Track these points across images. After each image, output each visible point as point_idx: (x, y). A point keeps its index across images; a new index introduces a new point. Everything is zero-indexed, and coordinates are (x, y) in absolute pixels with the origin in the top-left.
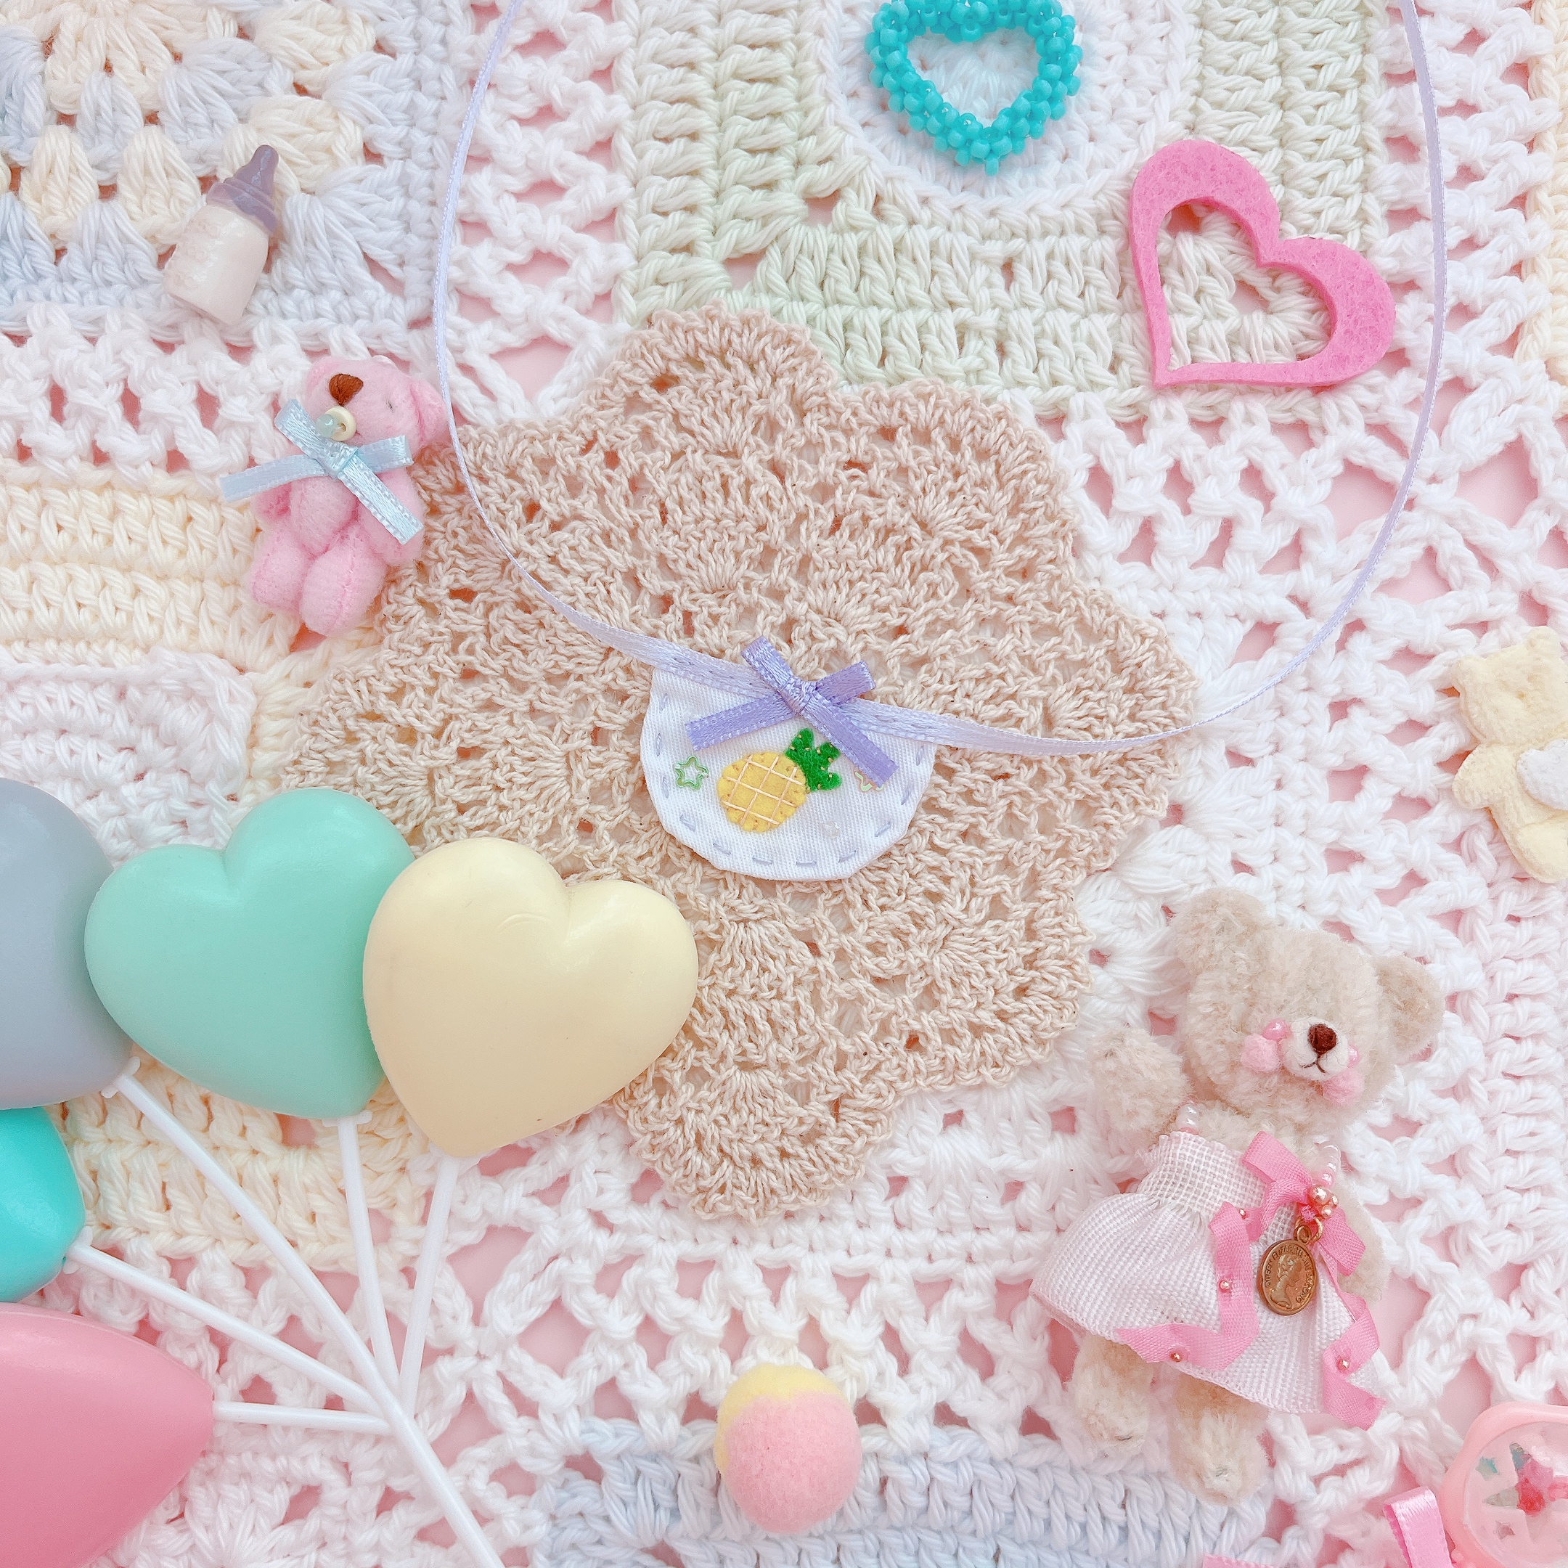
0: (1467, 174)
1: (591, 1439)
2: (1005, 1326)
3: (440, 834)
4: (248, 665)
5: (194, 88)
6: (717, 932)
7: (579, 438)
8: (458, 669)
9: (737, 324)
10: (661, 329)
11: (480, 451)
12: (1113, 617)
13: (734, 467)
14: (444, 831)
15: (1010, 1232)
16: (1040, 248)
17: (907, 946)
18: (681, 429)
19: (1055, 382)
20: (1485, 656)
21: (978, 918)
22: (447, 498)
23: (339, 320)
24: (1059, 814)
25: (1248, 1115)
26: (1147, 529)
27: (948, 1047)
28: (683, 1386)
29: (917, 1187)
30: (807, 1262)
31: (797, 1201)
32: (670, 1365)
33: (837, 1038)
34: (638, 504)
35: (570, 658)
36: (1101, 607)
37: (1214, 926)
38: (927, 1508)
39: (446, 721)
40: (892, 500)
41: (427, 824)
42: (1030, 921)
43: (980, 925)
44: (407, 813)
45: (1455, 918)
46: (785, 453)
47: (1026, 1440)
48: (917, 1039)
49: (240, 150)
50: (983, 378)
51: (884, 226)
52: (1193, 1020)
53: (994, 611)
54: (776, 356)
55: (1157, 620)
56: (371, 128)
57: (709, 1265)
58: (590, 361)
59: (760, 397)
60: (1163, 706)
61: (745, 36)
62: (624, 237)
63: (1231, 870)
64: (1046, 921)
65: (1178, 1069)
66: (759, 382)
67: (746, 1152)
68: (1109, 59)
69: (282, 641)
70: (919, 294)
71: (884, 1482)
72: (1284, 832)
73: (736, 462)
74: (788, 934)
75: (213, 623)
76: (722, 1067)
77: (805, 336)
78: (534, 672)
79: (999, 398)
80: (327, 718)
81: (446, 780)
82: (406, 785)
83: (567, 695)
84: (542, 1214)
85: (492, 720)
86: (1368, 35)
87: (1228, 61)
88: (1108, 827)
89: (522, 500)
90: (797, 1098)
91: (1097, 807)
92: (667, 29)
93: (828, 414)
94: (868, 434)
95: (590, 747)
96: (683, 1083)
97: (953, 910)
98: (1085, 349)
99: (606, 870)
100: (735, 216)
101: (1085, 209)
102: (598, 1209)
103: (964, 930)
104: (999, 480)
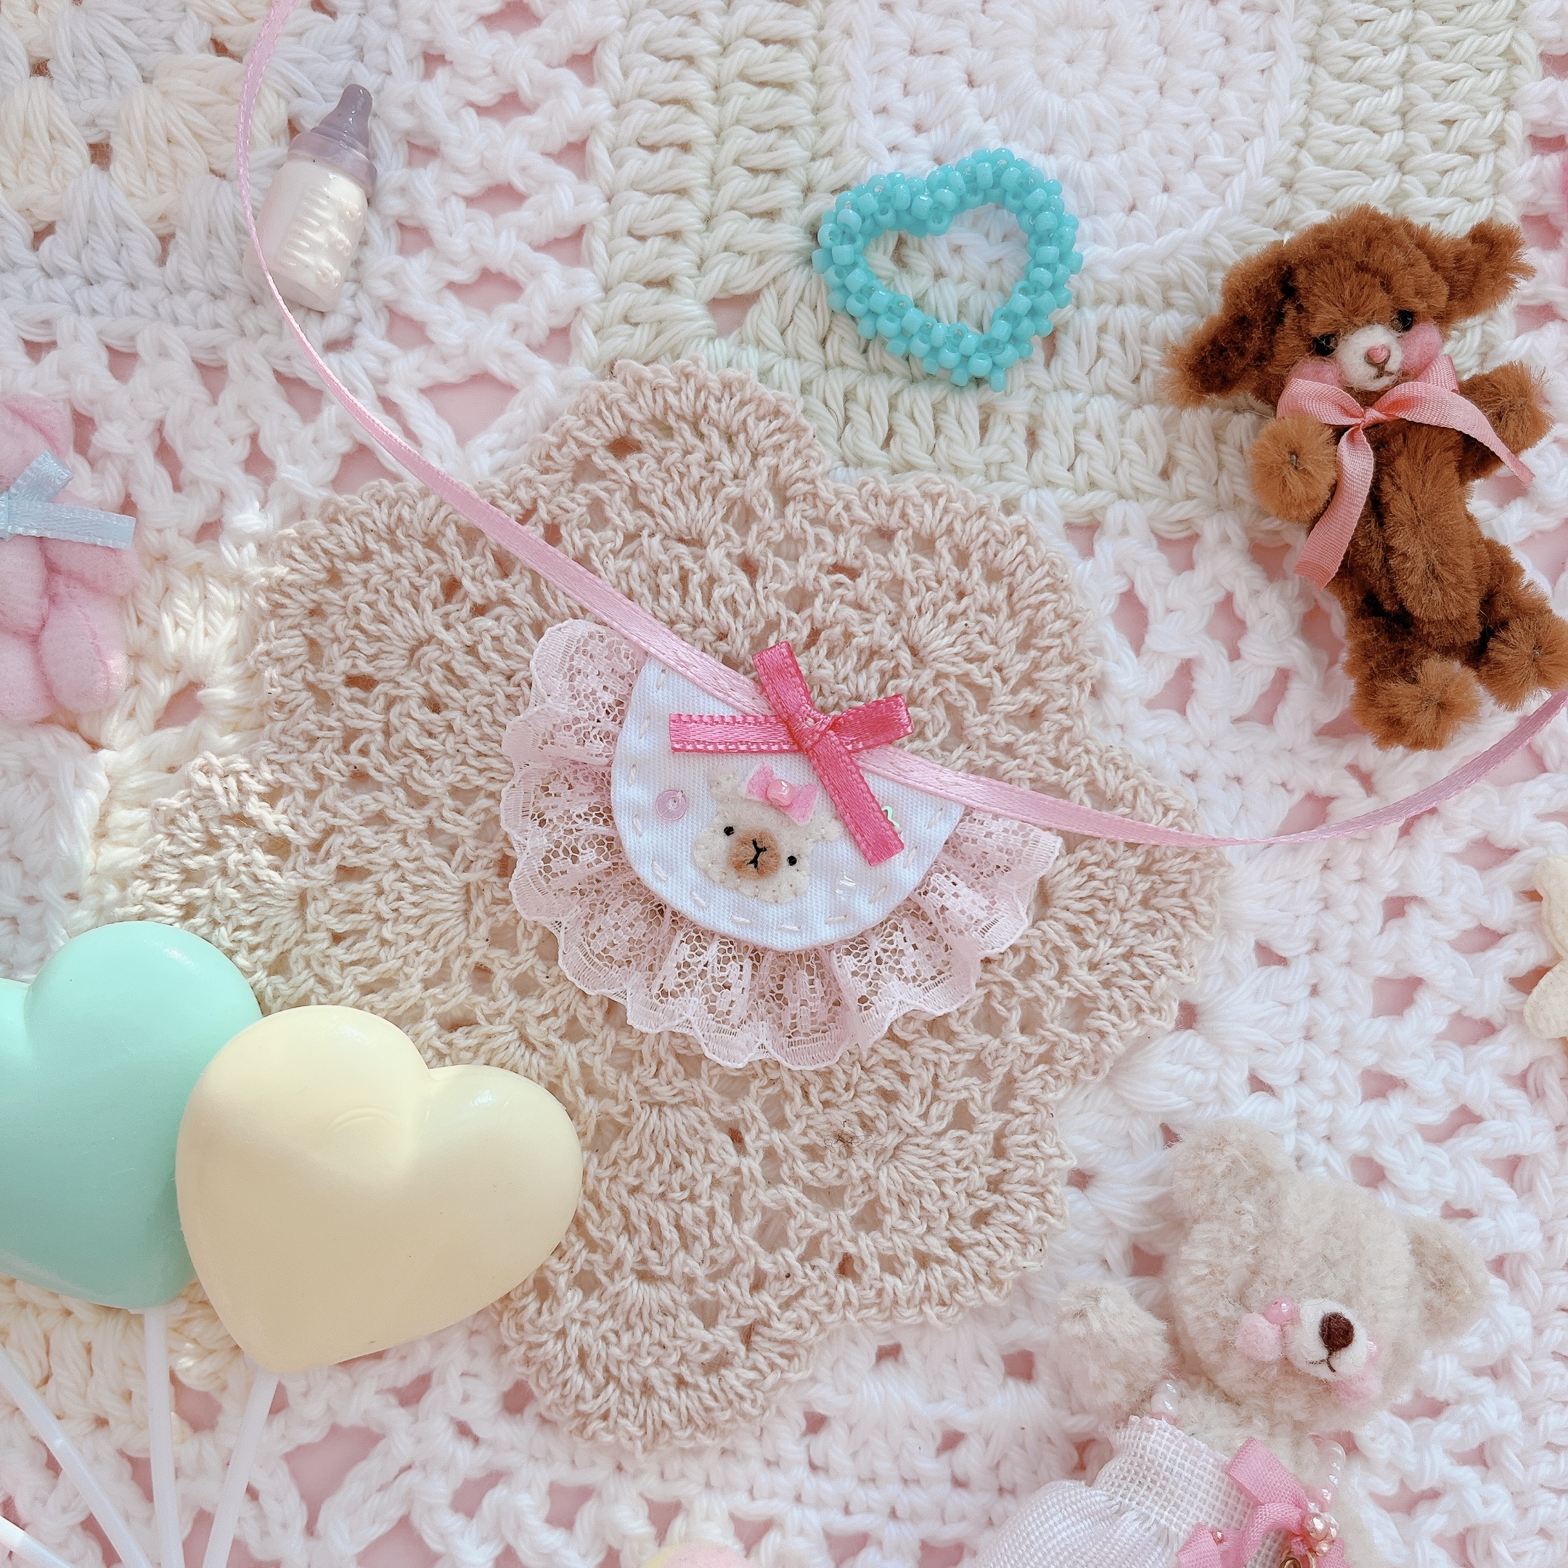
3: (308, 965)
4: (103, 741)
5: (92, 38)
6: (627, 1114)
7: (515, 507)
8: (348, 772)
9: (716, 386)
11: (395, 512)
12: (1133, 782)
13: (696, 558)
14: (314, 964)
15: (944, 1490)
17: (850, 1153)
18: (638, 505)
19: (1093, 485)
21: (939, 1126)
22: (352, 567)
23: (243, 333)
24: (1046, 1014)
26: (1186, 670)
27: (887, 1277)
29: (837, 1430)
30: (701, 1501)
31: (692, 1437)
33: (756, 1254)
35: (481, 771)
36: (1118, 768)
37: (1219, 1169)
39: (329, 831)
41: (295, 952)
42: (999, 1136)
43: (939, 1135)
44: (272, 937)
45: (1511, 1166)
46: (759, 548)
48: (851, 1265)
50: (1006, 473)
51: (906, 278)
53: (989, 762)
54: (759, 430)
55: (1187, 784)
56: (298, 103)
57: (585, 1493)
58: (536, 411)
59: (736, 477)
60: (1184, 894)
61: (757, 29)
62: (591, 263)
63: (1247, 1089)
64: (1018, 1138)
66: (736, 459)
67: (636, 1377)
68: (1196, 91)
69: (144, 716)
72: (1315, 1051)
73: (699, 552)
74: (710, 1124)
76: (617, 1276)
77: (794, 410)
78: (435, 785)
79: (1023, 500)
80: (187, 816)
81: (320, 904)
82: (270, 906)
83: (474, 814)
84: (398, 1417)
85: (381, 837)
86: (1514, 88)
87: (1341, 106)
88: (1102, 1034)
89: (441, 575)
90: (703, 1320)
91: (1092, 1010)
92: (664, 12)
93: (815, 506)
94: (861, 535)
95: (495, 879)
96: (569, 1288)
97: (909, 1115)
98: (1134, 449)
99: (501, 1028)
100: (726, 249)
101: (1150, 275)
102: (463, 1418)
103: (920, 1140)
104: (1011, 606)
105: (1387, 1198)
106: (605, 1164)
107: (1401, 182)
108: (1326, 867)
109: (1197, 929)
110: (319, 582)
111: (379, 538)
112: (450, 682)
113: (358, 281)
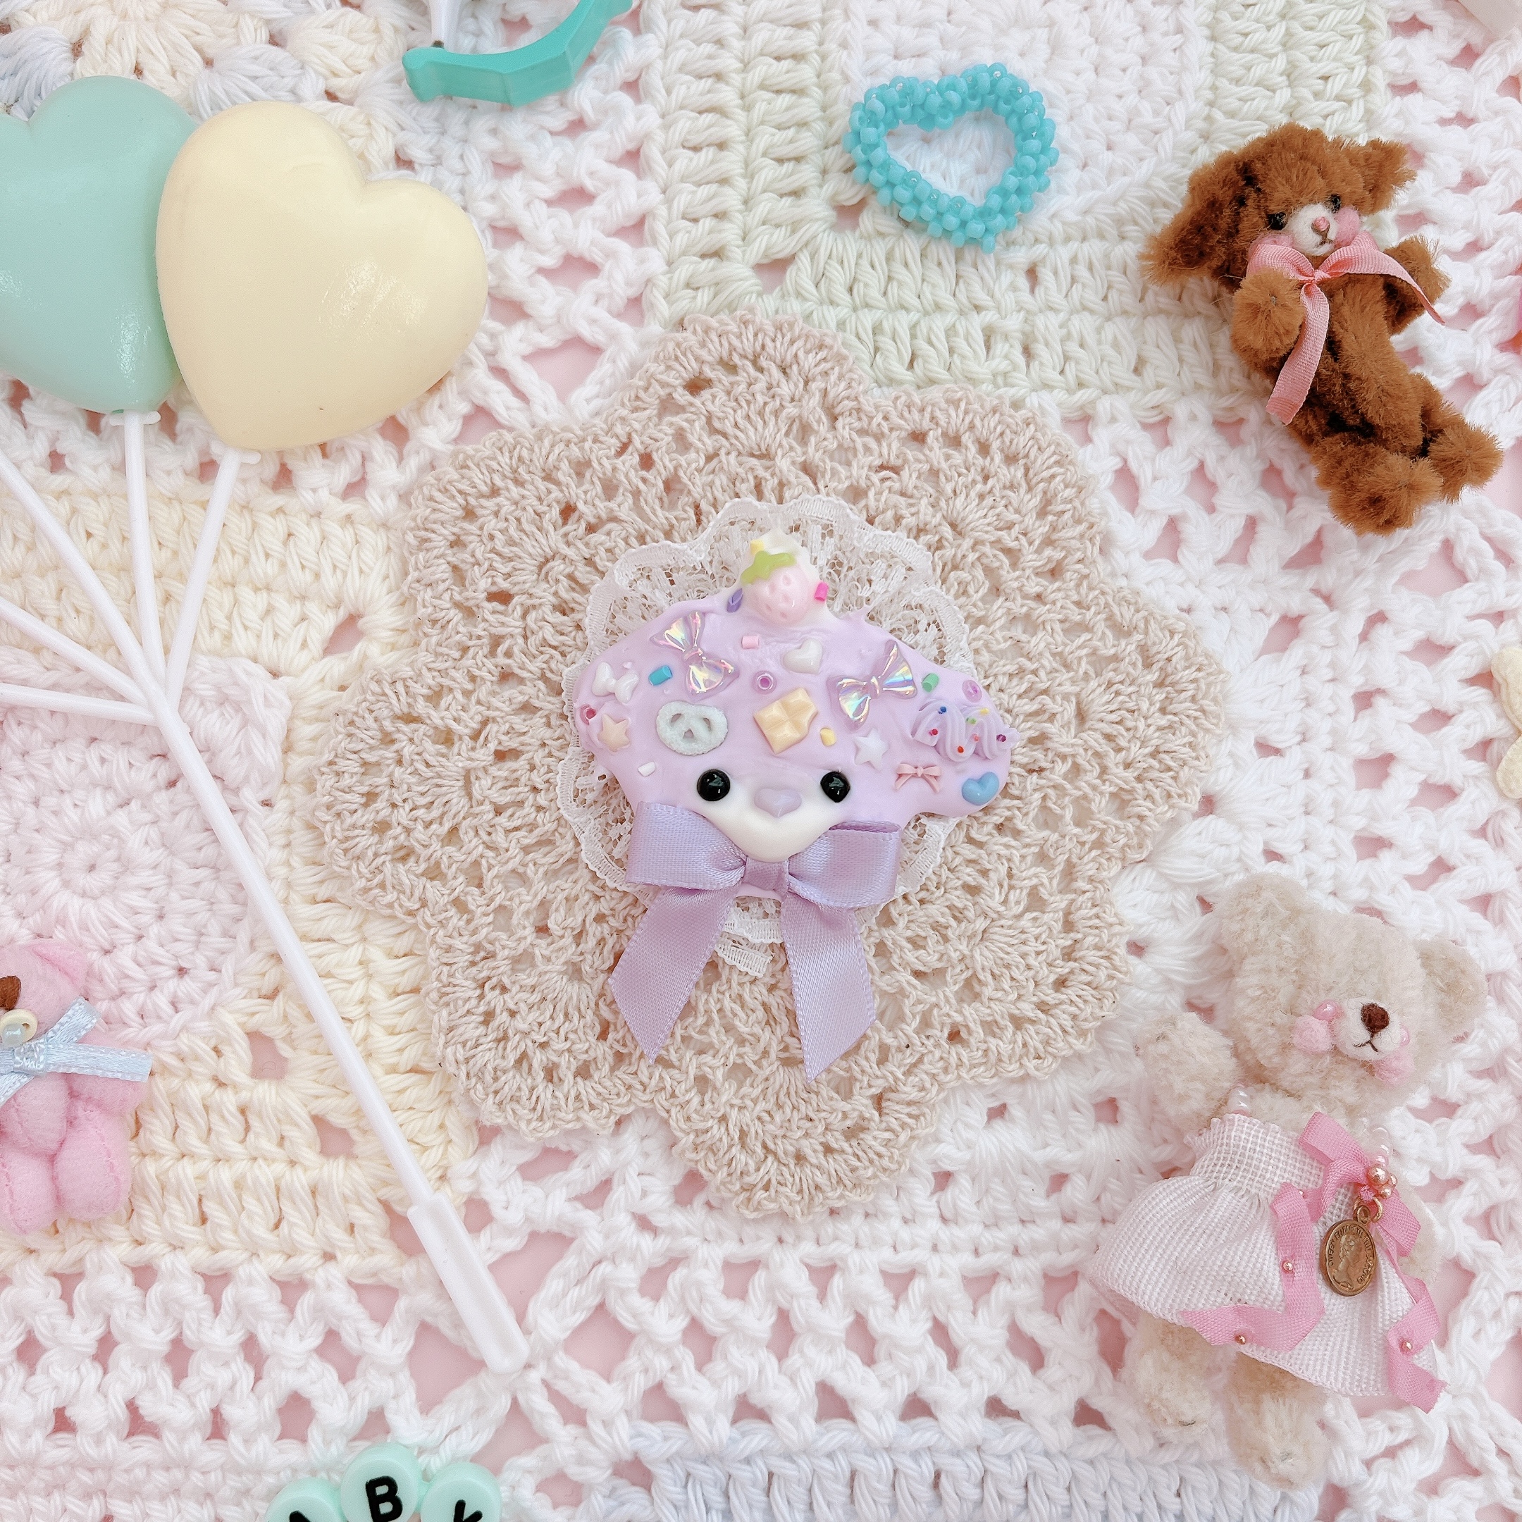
0: (1470, 181)
1: (641, 1443)
2: (1054, 1319)
3: (477, 834)
4: (282, 668)
7: (614, 441)
8: (496, 672)
9: (770, 330)
10: (695, 332)
11: (516, 454)
12: (1142, 613)
13: (767, 468)
14: (482, 833)
15: (1056, 1224)
16: (1064, 253)
17: (946, 939)
18: (714, 431)
19: (1081, 385)
21: (1017, 910)
22: (483, 501)
24: (1094, 807)
26: (1173, 526)
27: (990, 1039)
28: (732, 1387)
29: (964, 1181)
30: (854, 1259)
31: (841, 1197)
32: (717, 1367)
33: (879, 1031)
34: (673, 505)
36: (1129, 604)
38: (981, 1501)
39: (485, 723)
40: (924, 501)
41: (465, 824)
42: (1068, 913)
43: (1019, 917)
44: (443, 814)
45: (1484, 903)
46: (817, 456)
47: (1079, 1431)
48: (958, 1033)
50: (1009, 380)
53: (1025, 609)
54: (809, 361)
55: (1185, 615)
56: (401, 134)
57: (754, 1265)
58: (623, 363)
59: (792, 400)
60: (1193, 699)
61: (771, 48)
62: (655, 242)
63: (1262, 859)
64: (1083, 912)
66: (792, 385)
67: (790, 1148)
68: (1124, 70)
69: (317, 645)
70: (946, 299)
71: (938, 1476)
72: (1313, 821)
73: (769, 463)
75: (246, 628)
76: (764, 1062)
77: (836, 341)
79: (1028, 402)
80: (363, 718)
81: (483, 782)
82: (442, 786)
84: (588, 1217)
85: (529, 722)
86: (1372, 48)
87: (1239, 72)
88: (1141, 818)
89: (558, 502)
90: (840, 1092)
91: (1131, 800)
92: (694, 41)
93: (860, 419)
94: (900, 439)
98: (1111, 352)
100: (765, 223)
101: (1106, 215)
102: (640, 1211)
103: (1003, 922)
104: (1028, 483)
108: (1304, 673)
109: (1208, 726)
110: (457, 518)
111: (505, 476)
112: (574, 589)
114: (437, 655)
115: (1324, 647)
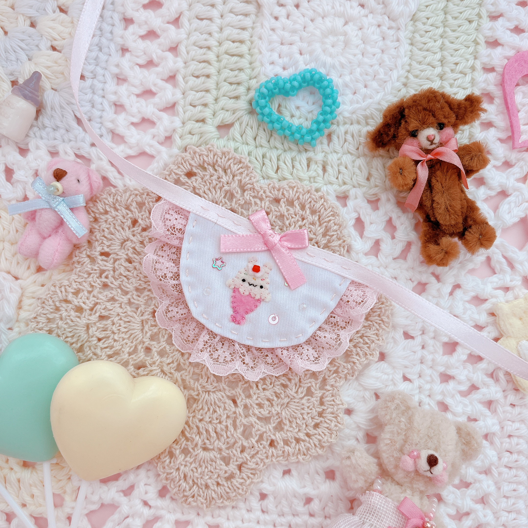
3: (90, 349)
4: (19, 277)
5: (11, 46)
6: (198, 395)
8: (101, 284)
9: (220, 154)
14: (92, 348)
15: (306, 517)
16: (342, 129)
17: (272, 405)
18: (196, 193)
19: (345, 183)
20: (507, 302)
21: (301, 396)
22: (101, 216)
23: (64, 141)
25: (402, 486)
26: (377, 243)
27: (286, 447)
29: (270, 498)
30: (226, 524)
31: (222, 502)
33: (242, 440)
35: (146, 282)
37: (393, 408)
39: (96, 304)
40: (277, 228)
41: (85, 345)
42: (322, 398)
43: (302, 398)
44: (78, 340)
45: (489, 404)
46: (236, 206)
48: (273, 443)
49: (27, 72)
50: (316, 180)
52: (382, 445)
54: (235, 168)
57: (187, 523)
58: (161, 164)
59: (228, 183)
60: (379, 316)
61: (231, 38)
62: (178, 115)
63: (402, 380)
64: (328, 399)
65: (375, 465)
66: (227, 178)
67: (203, 483)
68: (374, 55)
69: (33, 268)
72: (424, 367)
74: (225, 397)
75: (6, 259)
76: (196, 449)
77: (246, 161)
78: (131, 287)
79: (322, 189)
80: (48, 301)
81: (94, 329)
82: (77, 330)
83: (144, 297)
84: (123, 500)
85: (113, 305)
86: (477, 52)
87: (421, 59)
88: (354, 363)
89: (131, 218)
90: (225, 462)
91: (350, 355)
92: (200, 33)
93: (254, 192)
94: (269, 201)
95: (151, 318)
96: (180, 454)
97: (291, 392)
98: (357, 171)
99: (155, 368)
100: (222, 109)
101: (361, 115)
102: (145, 500)
103: (295, 400)
104: (320, 222)
105: (449, 416)
106: (191, 412)
107: (441, 83)
109: (384, 327)
111: (110, 207)
112: (135, 253)
113: (101, 123)
114: (79, 276)
115: (434, 297)
